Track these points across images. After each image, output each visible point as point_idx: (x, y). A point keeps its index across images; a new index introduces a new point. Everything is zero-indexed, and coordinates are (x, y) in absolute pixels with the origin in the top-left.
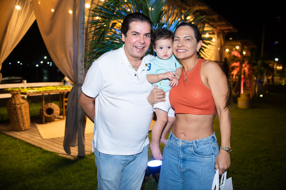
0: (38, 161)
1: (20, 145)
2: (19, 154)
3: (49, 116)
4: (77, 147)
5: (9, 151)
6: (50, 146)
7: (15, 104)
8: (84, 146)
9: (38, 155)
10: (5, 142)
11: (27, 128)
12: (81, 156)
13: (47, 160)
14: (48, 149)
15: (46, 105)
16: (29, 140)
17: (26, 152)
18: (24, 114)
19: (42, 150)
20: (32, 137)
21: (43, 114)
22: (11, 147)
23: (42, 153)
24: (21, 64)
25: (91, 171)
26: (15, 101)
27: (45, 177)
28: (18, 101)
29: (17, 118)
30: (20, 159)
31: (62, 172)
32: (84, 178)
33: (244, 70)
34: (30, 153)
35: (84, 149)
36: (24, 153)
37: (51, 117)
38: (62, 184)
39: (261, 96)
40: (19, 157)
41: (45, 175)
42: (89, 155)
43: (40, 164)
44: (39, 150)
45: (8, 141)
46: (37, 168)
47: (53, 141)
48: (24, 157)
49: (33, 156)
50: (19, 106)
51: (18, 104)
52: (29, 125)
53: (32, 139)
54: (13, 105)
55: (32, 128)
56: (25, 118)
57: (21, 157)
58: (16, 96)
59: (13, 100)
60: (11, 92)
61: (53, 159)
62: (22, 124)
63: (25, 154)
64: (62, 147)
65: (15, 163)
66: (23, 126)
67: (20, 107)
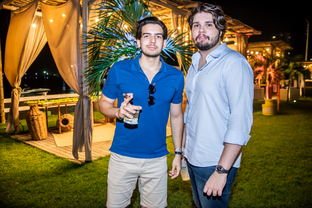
0: (50, 165)
1: (37, 153)
2: (36, 159)
3: (64, 126)
4: (85, 153)
5: (27, 157)
6: (63, 153)
7: (33, 116)
8: (91, 152)
9: (51, 160)
10: (24, 150)
11: (45, 138)
12: (88, 161)
13: (58, 164)
14: (60, 156)
15: (62, 116)
16: (45, 147)
17: (41, 158)
18: (41, 125)
19: (55, 156)
20: (48, 146)
21: (59, 124)
22: (29, 154)
23: (55, 159)
24: (47, 74)
25: (94, 173)
26: (33, 113)
27: (54, 178)
28: (35, 113)
29: (35, 128)
30: (36, 164)
31: (69, 174)
32: (87, 178)
33: (270, 75)
34: (45, 159)
35: (91, 155)
36: (39, 159)
37: (67, 127)
38: (68, 182)
39: (295, 101)
40: (35, 162)
41: (54, 176)
42: (95, 161)
43: (52, 167)
44: (53, 156)
45: (27, 149)
46: (49, 171)
47: (66, 148)
48: (39, 162)
49: (47, 161)
50: (36, 117)
51: (35, 116)
52: (47, 135)
53: (48, 147)
54: (31, 116)
55: (49, 137)
56: (42, 128)
57: (36, 162)
58: (34, 108)
59: (32, 112)
60: (29, 105)
61: (63, 163)
62: (39, 134)
63: (41, 159)
64: (71, 153)
65: (31, 166)
66: (41, 136)
67: (38, 118)
